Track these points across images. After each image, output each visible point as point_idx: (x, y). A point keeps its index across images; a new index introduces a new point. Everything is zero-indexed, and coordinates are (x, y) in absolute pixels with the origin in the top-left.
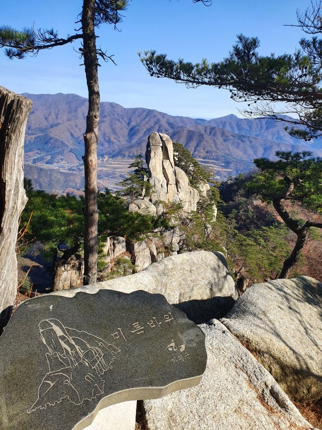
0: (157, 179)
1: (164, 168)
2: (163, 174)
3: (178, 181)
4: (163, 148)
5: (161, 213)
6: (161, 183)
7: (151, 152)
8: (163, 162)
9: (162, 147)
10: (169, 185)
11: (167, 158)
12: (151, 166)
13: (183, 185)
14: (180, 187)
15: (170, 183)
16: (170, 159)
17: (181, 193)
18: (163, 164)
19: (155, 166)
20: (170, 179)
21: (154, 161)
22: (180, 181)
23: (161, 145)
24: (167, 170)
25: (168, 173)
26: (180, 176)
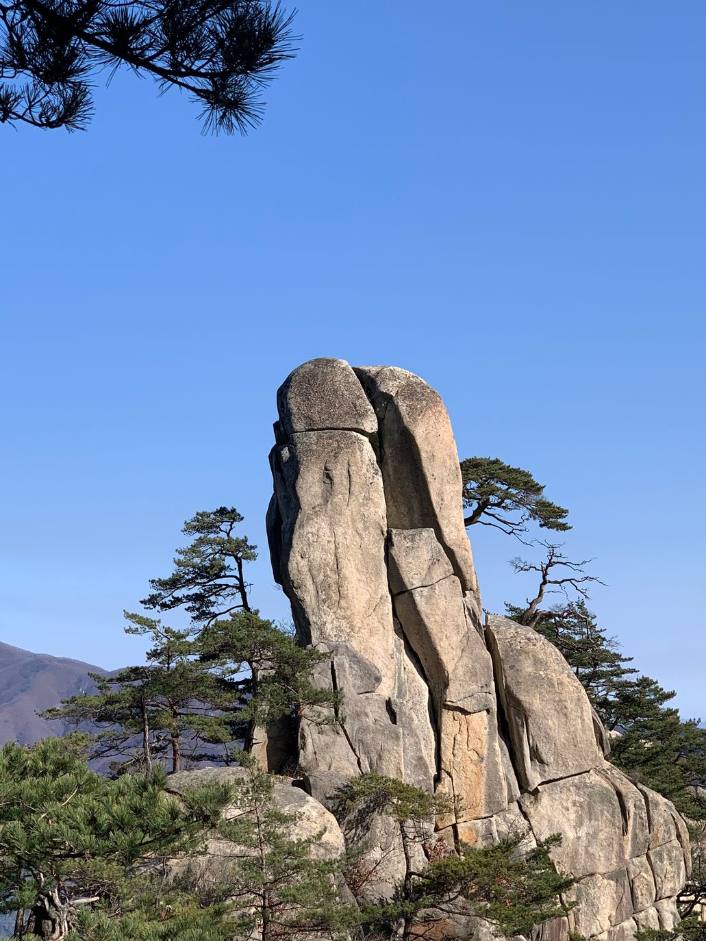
0: (356, 659)
1: (399, 591)
2: (400, 630)
3: (518, 703)
4: (388, 451)
5: (388, 892)
6: (386, 690)
7: (296, 473)
8: (389, 543)
9: (377, 441)
10: (447, 717)
11: (416, 517)
12: (303, 563)
13: (560, 736)
14: (536, 755)
15: (453, 694)
16: (443, 523)
17: (545, 799)
18: (389, 560)
19: (338, 569)
20: (449, 667)
21: (325, 528)
22: (534, 701)
23: (371, 425)
24: (429, 599)
25: (431, 624)
26: (528, 667)
